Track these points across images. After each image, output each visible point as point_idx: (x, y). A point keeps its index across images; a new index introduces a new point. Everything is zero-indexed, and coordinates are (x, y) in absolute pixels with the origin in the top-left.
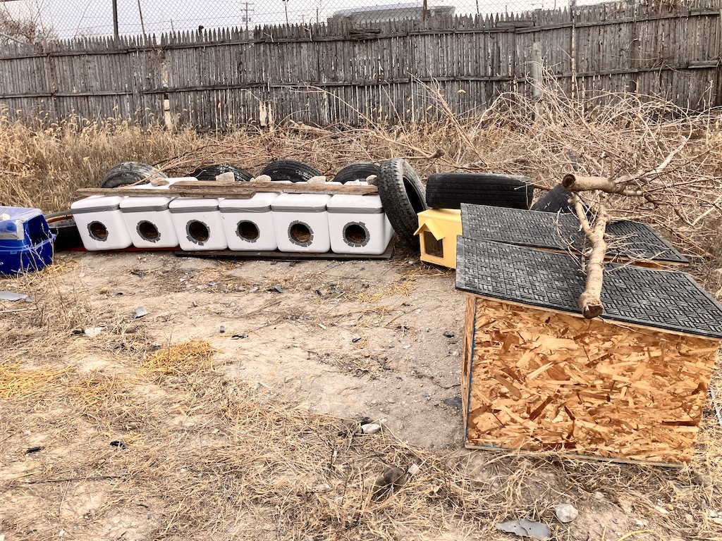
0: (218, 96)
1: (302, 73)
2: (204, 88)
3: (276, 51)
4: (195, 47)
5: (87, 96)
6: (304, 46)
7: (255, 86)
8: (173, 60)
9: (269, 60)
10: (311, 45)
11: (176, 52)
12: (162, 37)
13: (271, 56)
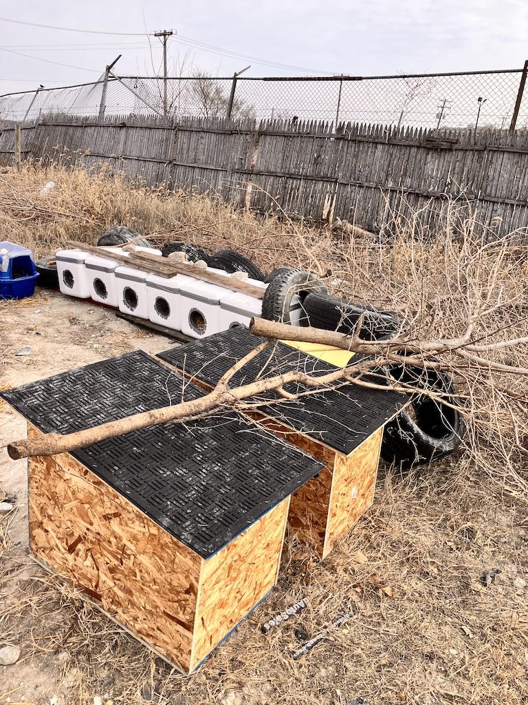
0: (293, 183)
1: (371, 173)
2: (282, 175)
3: (353, 149)
4: (286, 136)
5: (194, 167)
6: (380, 147)
7: (326, 179)
8: (265, 146)
9: (345, 156)
10: (387, 147)
11: (268, 138)
12: (261, 123)
13: (347, 153)
